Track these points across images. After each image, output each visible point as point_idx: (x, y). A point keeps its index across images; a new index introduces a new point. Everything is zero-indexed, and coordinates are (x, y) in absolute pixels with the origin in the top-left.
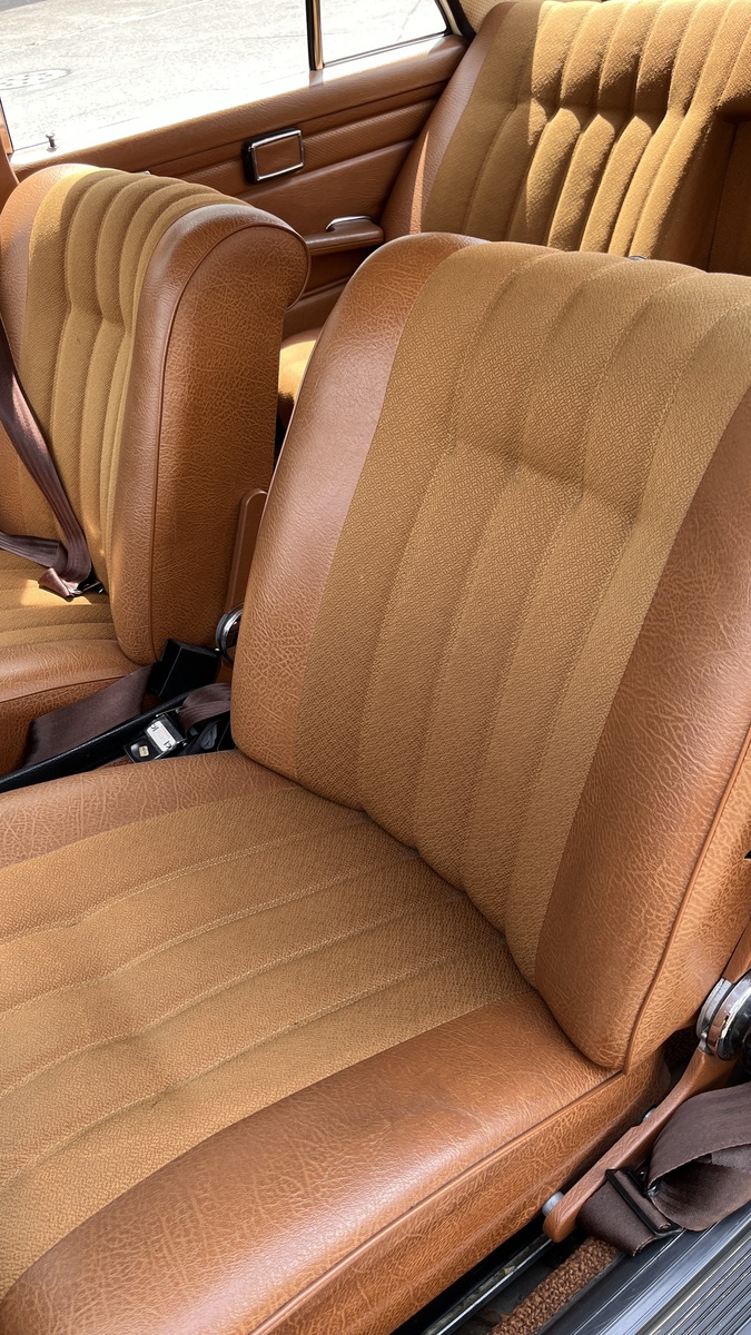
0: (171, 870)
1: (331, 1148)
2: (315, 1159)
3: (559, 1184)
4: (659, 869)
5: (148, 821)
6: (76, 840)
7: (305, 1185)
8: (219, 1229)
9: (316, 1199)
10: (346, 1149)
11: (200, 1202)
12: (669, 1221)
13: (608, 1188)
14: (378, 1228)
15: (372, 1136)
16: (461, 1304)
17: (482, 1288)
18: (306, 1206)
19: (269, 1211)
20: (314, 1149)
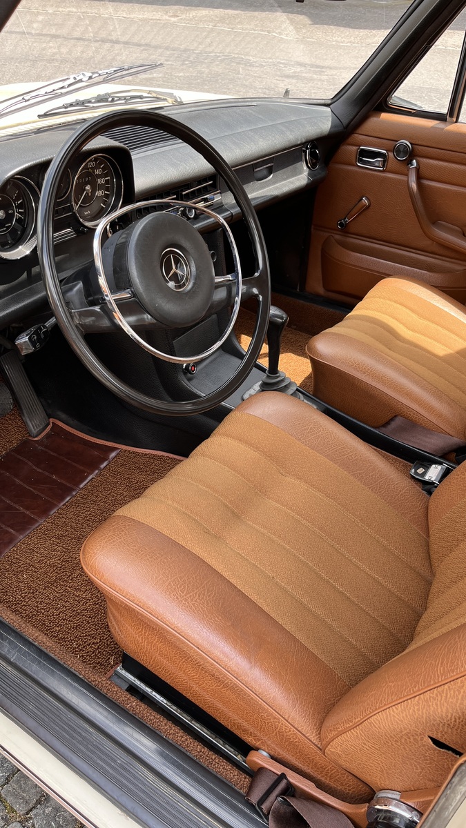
0: (333, 499)
1: (207, 601)
2: (199, 596)
3: (272, 753)
4: (390, 684)
5: (351, 478)
6: (321, 454)
7: (186, 595)
8: (156, 569)
9: (182, 601)
10: (209, 608)
11: (166, 558)
12: (269, 813)
13: (276, 777)
14: (183, 634)
15: (220, 618)
16: (216, 737)
17: (227, 746)
18: (177, 598)
19: (169, 584)
20: (204, 594)
